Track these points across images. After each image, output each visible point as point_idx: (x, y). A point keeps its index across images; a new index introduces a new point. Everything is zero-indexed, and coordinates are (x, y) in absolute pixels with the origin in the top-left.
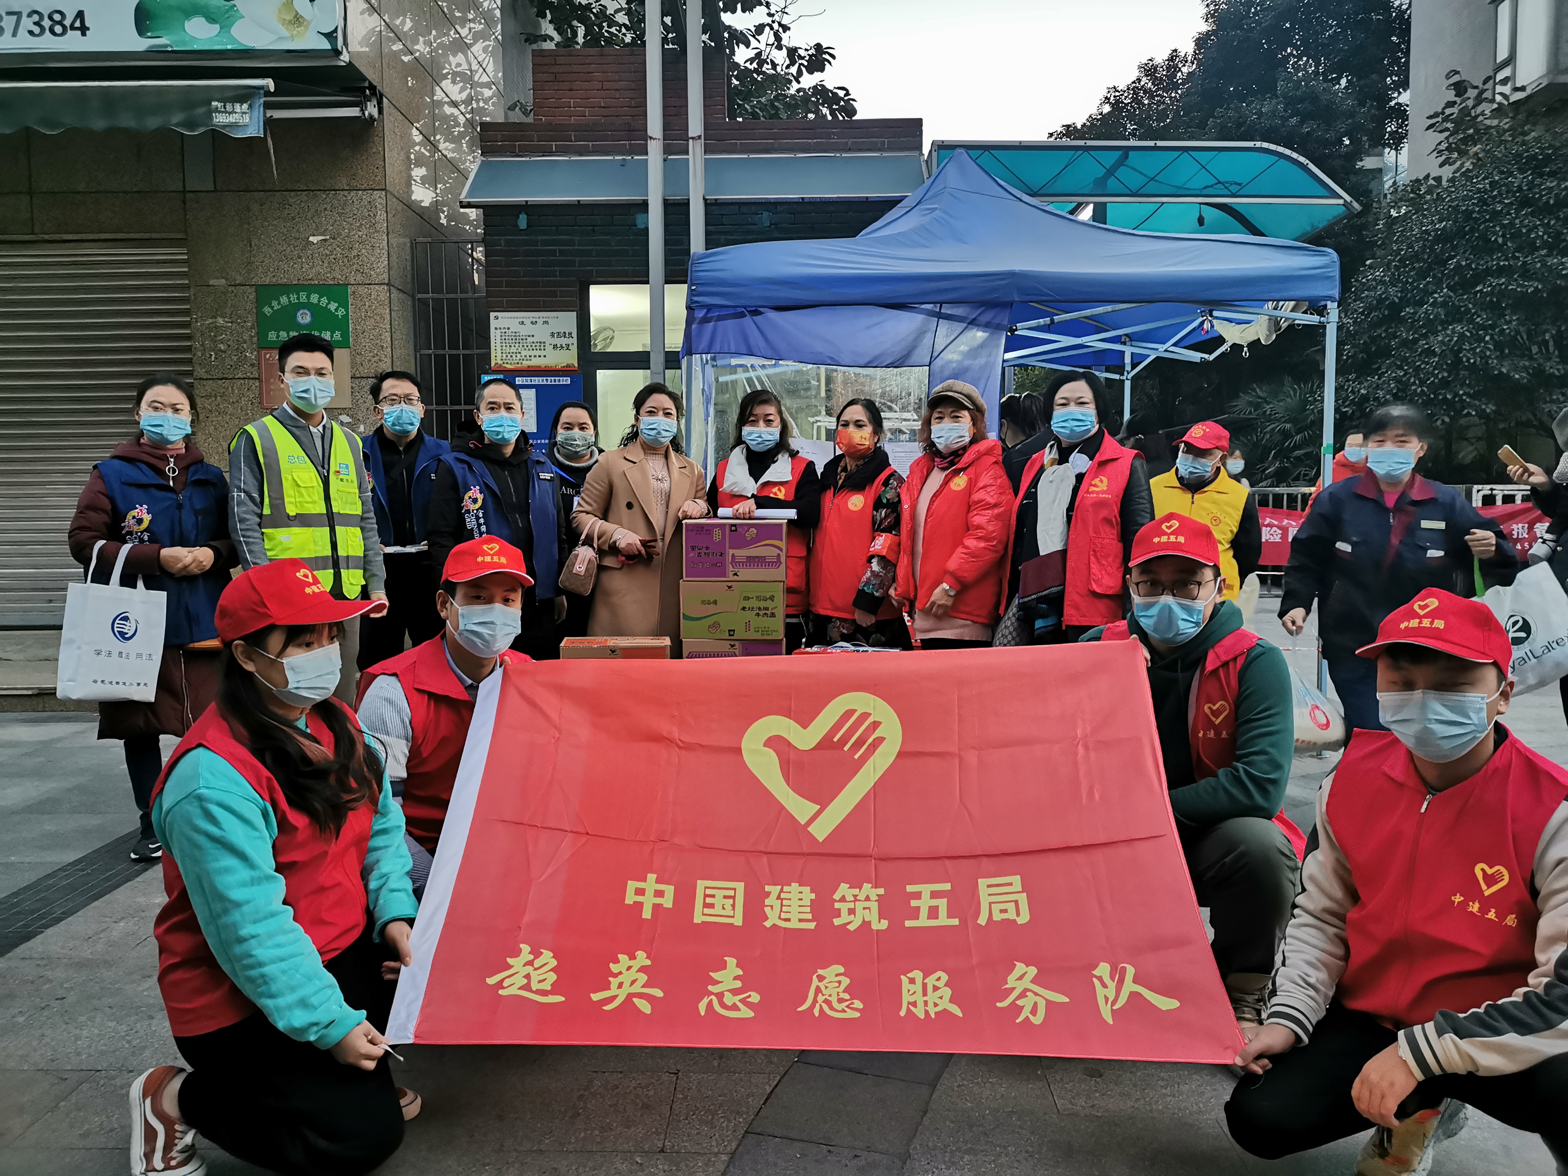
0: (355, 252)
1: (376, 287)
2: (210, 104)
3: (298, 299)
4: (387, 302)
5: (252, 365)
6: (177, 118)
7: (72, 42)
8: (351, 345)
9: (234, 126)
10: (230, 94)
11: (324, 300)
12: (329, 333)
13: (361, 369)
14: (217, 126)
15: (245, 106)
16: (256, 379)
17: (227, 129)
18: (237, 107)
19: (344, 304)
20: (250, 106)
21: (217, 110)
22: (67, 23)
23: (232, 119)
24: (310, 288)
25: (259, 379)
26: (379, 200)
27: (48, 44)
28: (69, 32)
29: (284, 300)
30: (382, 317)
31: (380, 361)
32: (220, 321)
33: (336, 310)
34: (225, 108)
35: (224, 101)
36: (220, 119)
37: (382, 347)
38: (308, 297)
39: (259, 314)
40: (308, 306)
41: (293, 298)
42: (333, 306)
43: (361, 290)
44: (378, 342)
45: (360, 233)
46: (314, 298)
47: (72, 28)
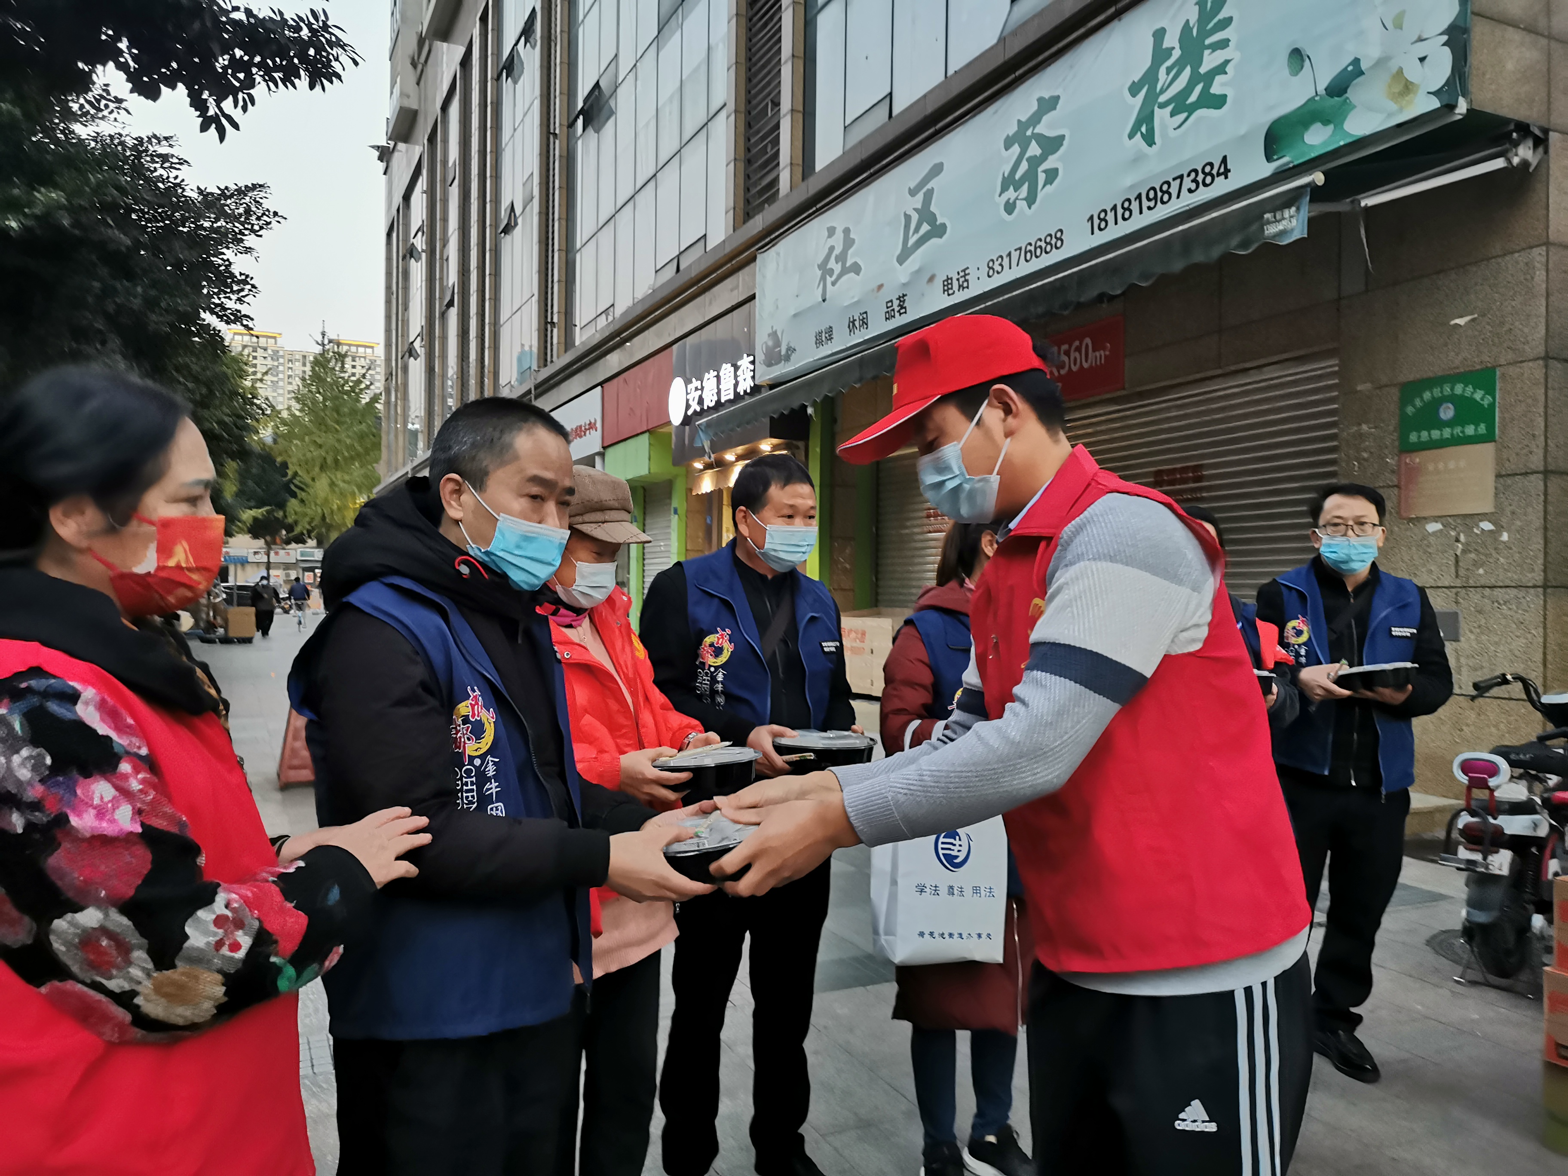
0: (1507, 327)
1: (1531, 364)
2: (1263, 217)
3: (1442, 392)
4: (1542, 380)
5: (1393, 472)
6: (1235, 241)
7: (1221, 187)
8: (1497, 438)
9: (1283, 233)
10: (1278, 202)
11: (1470, 389)
12: (1472, 427)
13: (1507, 464)
14: (1268, 238)
15: (1293, 209)
16: (1393, 486)
17: (1277, 238)
18: (1286, 213)
19: (1490, 390)
20: (1298, 209)
21: (1269, 222)
22: (1215, 172)
23: (1280, 227)
24: (1454, 378)
25: (1398, 486)
26: (1538, 258)
27: (1204, 195)
28: (1216, 179)
29: (1427, 395)
30: (1535, 400)
31: (1531, 453)
32: (1365, 427)
33: (1482, 399)
34: (1275, 217)
35: (1274, 211)
36: (1271, 230)
37: (1534, 436)
38: (1452, 389)
39: (1403, 415)
40: (1453, 399)
41: (1437, 392)
42: (1478, 396)
43: (1513, 371)
44: (1528, 430)
45: (1513, 303)
46: (1459, 389)
47: (1219, 174)
